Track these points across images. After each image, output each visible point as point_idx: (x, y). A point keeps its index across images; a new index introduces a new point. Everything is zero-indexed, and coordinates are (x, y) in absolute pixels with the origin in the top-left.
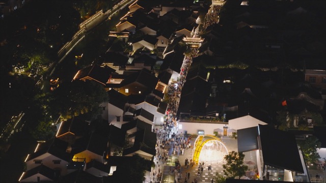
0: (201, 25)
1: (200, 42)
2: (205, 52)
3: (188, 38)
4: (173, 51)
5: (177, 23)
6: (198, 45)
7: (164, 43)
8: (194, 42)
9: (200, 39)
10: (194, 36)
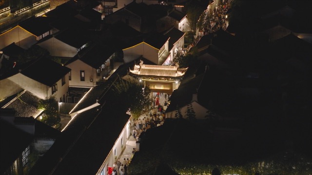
0: (191, 35)
1: (175, 78)
2: (184, 110)
3: (144, 67)
4: (97, 104)
5: (138, 29)
6: (171, 84)
7: (87, 79)
8: (160, 77)
9: (175, 69)
10: (167, 62)
